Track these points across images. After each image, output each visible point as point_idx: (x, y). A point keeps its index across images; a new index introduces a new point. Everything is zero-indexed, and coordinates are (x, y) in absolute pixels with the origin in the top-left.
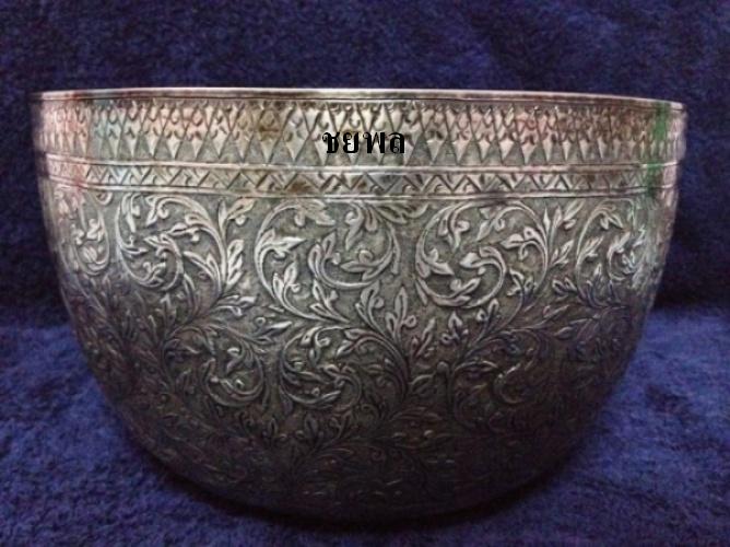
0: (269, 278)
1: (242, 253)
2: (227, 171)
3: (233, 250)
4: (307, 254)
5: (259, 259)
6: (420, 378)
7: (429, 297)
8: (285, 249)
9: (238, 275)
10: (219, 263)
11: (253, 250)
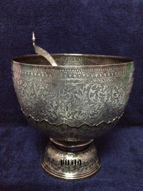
0: (91, 97)
1: (86, 94)
2: (85, 80)
3: (85, 93)
4: (97, 92)
5: (89, 94)
6: (110, 110)
7: (113, 97)
8: (94, 92)
9: (85, 97)
10: (82, 96)
11: (88, 93)
